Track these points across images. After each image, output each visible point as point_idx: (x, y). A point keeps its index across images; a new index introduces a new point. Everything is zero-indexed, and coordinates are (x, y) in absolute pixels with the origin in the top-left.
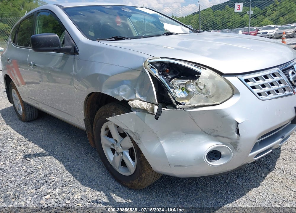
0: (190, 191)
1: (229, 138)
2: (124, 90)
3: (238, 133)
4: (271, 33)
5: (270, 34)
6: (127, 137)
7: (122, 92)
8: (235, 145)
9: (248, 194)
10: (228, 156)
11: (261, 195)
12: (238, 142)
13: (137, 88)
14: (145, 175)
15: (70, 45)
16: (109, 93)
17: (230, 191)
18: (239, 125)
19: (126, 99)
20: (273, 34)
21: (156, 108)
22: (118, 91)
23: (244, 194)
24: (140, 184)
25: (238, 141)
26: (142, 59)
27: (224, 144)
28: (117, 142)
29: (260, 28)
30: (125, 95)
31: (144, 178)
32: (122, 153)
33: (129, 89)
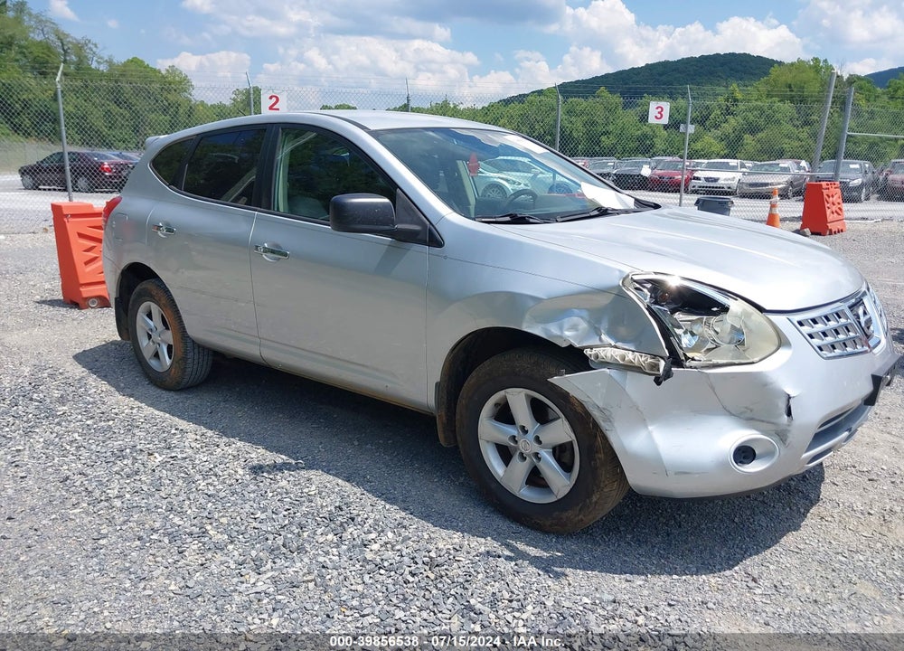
0: (672, 536)
1: (773, 423)
2: (574, 327)
3: (789, 413)
4: (730, 182)
5: (726, 182)
6: (560, 420)
7: (568, 330)
8: (782, 435)
9: (783, 541)
10: (769, 454)
11: (808, 542)
12: (789, 431)
13: (604, 325)
14: (598, 496)
15: (416, 224)
16: (537, 331)
17: (749, 536)
18: (791, 401)
19: (577, 345)
20: (734, 184)
21: (662, 364)
22: (561, 329)
23: (775, 541)
24: (581, 516)
25: (789, 428)
26: (617, 272)
27: (764, 432)
28: (525, 432)
29: (698, 164)
30: (575, 337)
31: (596, 502)
32: (536, 455)
33: (583, 325)
